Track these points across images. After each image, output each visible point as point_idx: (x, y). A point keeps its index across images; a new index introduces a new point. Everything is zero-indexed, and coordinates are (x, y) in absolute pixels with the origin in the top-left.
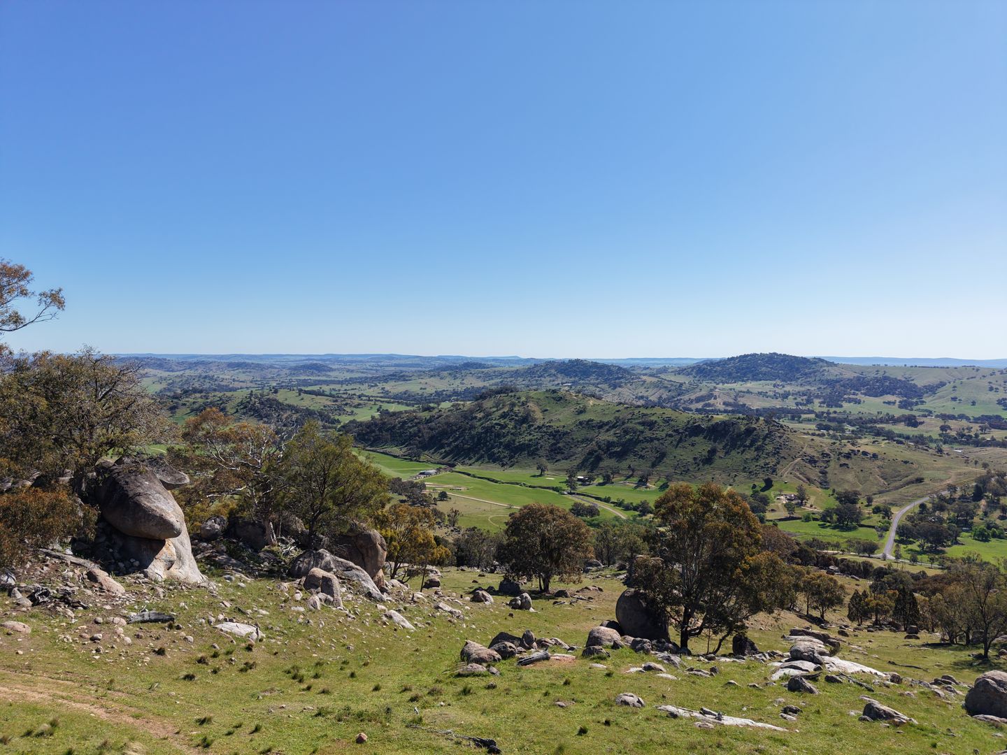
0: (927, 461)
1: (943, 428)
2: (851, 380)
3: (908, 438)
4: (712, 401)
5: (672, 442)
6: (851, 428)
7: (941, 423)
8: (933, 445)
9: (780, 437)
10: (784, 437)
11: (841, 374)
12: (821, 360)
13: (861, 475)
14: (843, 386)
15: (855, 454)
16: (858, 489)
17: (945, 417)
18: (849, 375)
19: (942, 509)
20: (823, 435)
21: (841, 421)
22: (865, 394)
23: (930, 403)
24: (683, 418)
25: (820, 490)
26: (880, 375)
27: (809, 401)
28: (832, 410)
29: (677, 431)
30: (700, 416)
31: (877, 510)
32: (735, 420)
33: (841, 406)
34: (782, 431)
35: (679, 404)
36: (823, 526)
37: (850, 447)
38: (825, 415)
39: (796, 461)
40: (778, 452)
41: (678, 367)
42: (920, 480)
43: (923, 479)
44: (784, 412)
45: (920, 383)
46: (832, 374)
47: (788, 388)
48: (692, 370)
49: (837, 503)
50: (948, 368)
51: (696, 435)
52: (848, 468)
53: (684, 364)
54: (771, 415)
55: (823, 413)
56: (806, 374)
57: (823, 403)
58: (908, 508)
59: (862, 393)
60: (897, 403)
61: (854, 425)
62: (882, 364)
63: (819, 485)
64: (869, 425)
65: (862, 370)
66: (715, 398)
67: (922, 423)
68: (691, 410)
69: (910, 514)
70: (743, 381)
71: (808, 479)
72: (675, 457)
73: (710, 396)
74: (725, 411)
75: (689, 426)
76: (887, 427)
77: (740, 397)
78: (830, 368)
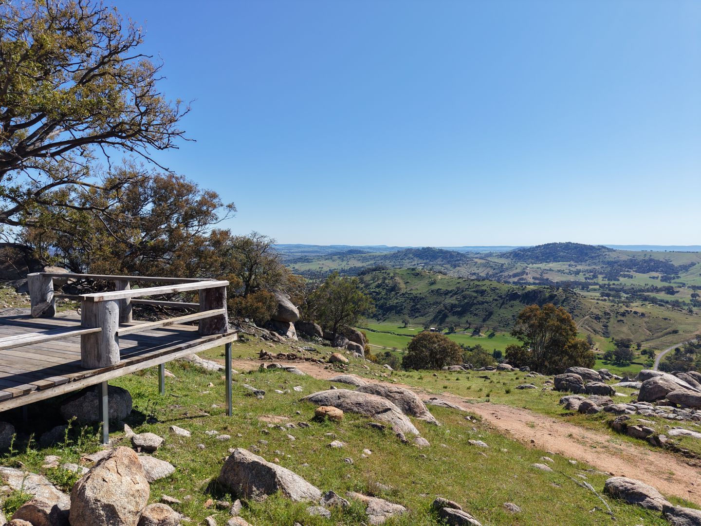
0: (681, 319)
1: (693, 296)
2: (626, 261)
3: (667, 302)
4: (524, 276)
5: (497, 305)
6: (626, 296)
7: (691, 292)
8: (686, 308)
9: (574, 301)
10: (577, 301)
11: (618, 257)
12: (603, 247)
13: (633, 328)
14: (620, 265)
15: (628, 313)
16: (631, 338)
17: (694, 288)
18: (624, 258)
19: (691, 352)
20: (605, 300)
21: (618, 291)
22: (636, 271)
23: (684, 277)
24: (504, 288)
25: (603, 338)
26: (647, 258)
27: (595, 277)
28: (611, 283)
29: (500, 297)
30: (517, 287)
31: (644, 353)
32: (542, 289)
33: (618, 280)
34: (576, 297)
35: (501, 279)
36: (605, 363)
37: (624, 308)
38: (606, 286)
39: (586, 318)
40: (573, 312)
41: (500, 253)
42: (675, 332)
43: (678, 331)
44: (577, 284)
45: (676, 263)
46: (612, 257)
47: (579, 267)
48: (510, 255)
49: (616, 347)
50: (697, 252)
51: (514, 299)
52: (623, 323)
53: (504, 250)
54: (567, 286)
55: (605, 285)
56: (592, 257)
57: (605, 277)
58: (667, 351)
59: (633, 271)
60: (660, 278)
61: (628, 294)
62: (649, 250)
63: (602, 335)
64: (639, 293)
65: (634, 254)
66: (527, 274)
67: (678, 292)
68: (509, 283)
69: (668, 355)
70: (547, 262)
71: (595, 331)
72: (499, 315)
73: (523, 273)
74: (534, 284)
75: (509, 293)
76: (652, 295)
77: (545, 273)
78: (610, 253)
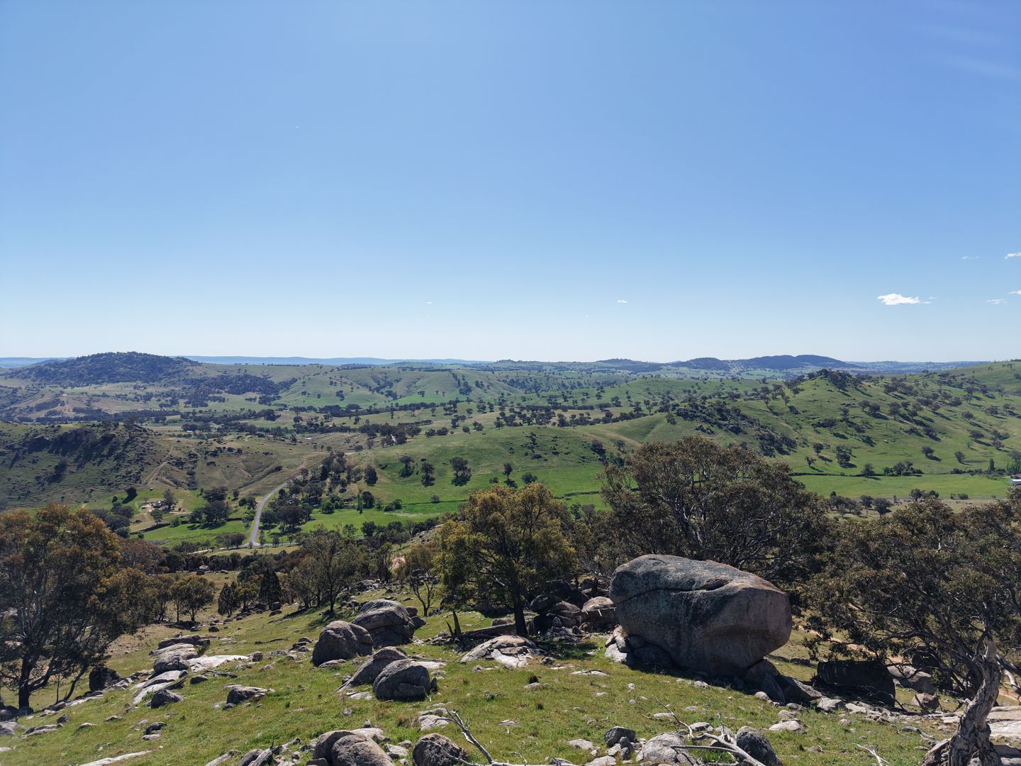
0: (284, 451)
1: (296, 420)
2: (215, 379)
3: (267, 431)
4: (58, 408)
5: (4, 462)
6: (217, 426)
7: (294, 415)
8: (289, 436)
9: (143, 442)
10: (148, 441)
11: (205, 373)
12: (184, 359)
13: (228, 471)
14: (208, 385)
15: (221, 452)
16: (225, 485)
17: (297, 410)
18: (213, 374)
19: (296, 491)
20: (190, 436)
21: (206, 421)
22: (229, 392)
23: (287, 398)
24: (18, 431)
25: (188, 492)
26: (242, 374)
27: (174, 402)
28: (197, 410)
29: (11, 447)
30: (43, 427)
31: (243, 503)
32: (88, 428)
33: (207, 405)
34: (146, 435)
35: (13, 415)
36: (192, 528)
37: (216, 445)
38: (191, 415)
39: (162, 465)
40: (142, 459)
41: (11, 369)
42: (279, 469)
43: (281, 467)
44: (147, 415)
45: (276, 379)
46: (197, 373)
47: (150, 390)
48: (30, 373)
49: (206, 502)
50: (298, 366)
51: (39, 449)
52: (215, 465)
53: (18, 365)
54: (131, 419)
55: (188, 413)
56: (169, 374)
57: (189, 403)
58: (269, 495)
59: (226, 392)
60: (258, 400)
61: (219, 423)
62: (243, 364)
63: (187, 487)
64: (233, 422)
65: (225, 369)
66: (63, 404)
67: (279, 416)
68: (30, 420)
69: (271, 501)
70: (97, 383)
71: (176, 483)
72: (9, 479)
73: (56, 402)
74: (76, 419)
75: (28, 440)
76: (250, 422)
77: (94, 401)
78: (194, 368)
